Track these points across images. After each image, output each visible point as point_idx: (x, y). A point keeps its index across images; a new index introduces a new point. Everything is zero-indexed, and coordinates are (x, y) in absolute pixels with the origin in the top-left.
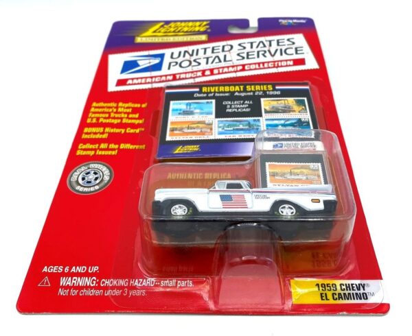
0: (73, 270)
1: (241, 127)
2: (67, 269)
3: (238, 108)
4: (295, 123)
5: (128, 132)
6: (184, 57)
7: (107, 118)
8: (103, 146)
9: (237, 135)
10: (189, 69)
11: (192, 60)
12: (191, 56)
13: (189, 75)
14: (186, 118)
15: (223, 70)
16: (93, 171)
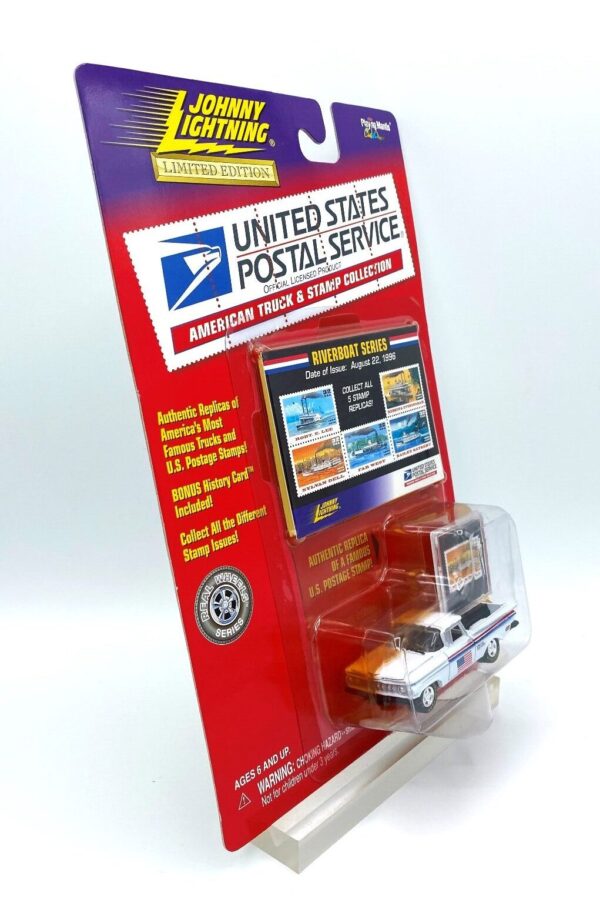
0: (266, 767)
2: (259, 770)
3: (360, 401)
5: (235, 482)
6: (257, 244)
7: (194, 454)
8: (215, 528)
9: (369, 464)
10: (273, 286)
11: (271, 254)
12: (267, 240)
13: (276, 305)
14: (309, 438)
15: (318, 288)
16: (224, 591)
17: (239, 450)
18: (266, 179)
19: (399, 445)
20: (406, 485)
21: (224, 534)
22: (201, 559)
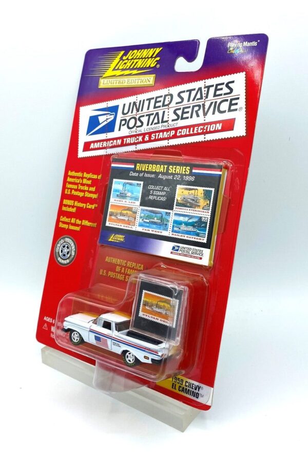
1: (155, 220)
3: (157, 196)
4: (196, 222)
5: (87, 207)
6: (132, 112)
7: (76, 190)
8: (73, 220)
9: (151, 230)
10: (134, 131)
11: (137, 117)
12: (138, 110)
13: (133, 140)
14: (121, 202)
15: (159, 135)
16: (66, 246)
17: (94, 196)
18: (148, 83)
19: (175, 229)
20: (172, 253)
21: (76, 225)
22: (64, 229)
